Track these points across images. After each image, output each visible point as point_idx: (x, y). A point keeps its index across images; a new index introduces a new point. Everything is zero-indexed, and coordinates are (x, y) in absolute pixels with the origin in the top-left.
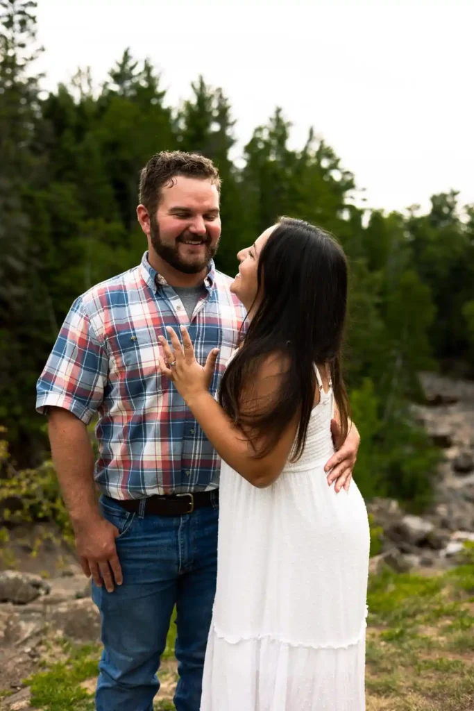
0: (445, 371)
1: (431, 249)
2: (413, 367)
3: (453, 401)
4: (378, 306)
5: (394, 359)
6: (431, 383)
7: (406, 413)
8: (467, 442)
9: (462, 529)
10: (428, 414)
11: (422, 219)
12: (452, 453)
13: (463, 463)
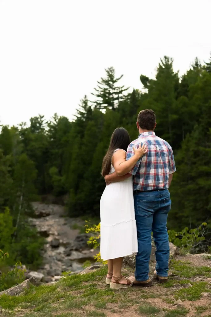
0: (44, 201)
1: (33, 143)
2: (29, 200)
3: (48, 215)
4: (9, 172)
5: (19, 197)
6: (37, 207)
7: (27, 222)
8: (56, 233)
9: (57, 275)
10: (37, 222)
11: (27, 129)
12: (50, 239)
13: (55, 243)
